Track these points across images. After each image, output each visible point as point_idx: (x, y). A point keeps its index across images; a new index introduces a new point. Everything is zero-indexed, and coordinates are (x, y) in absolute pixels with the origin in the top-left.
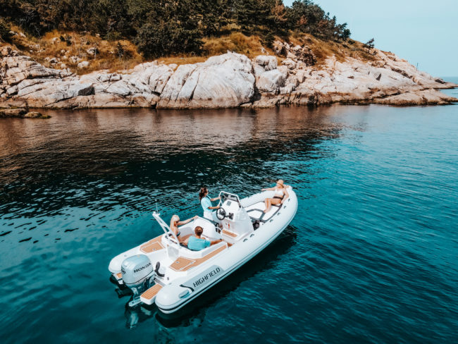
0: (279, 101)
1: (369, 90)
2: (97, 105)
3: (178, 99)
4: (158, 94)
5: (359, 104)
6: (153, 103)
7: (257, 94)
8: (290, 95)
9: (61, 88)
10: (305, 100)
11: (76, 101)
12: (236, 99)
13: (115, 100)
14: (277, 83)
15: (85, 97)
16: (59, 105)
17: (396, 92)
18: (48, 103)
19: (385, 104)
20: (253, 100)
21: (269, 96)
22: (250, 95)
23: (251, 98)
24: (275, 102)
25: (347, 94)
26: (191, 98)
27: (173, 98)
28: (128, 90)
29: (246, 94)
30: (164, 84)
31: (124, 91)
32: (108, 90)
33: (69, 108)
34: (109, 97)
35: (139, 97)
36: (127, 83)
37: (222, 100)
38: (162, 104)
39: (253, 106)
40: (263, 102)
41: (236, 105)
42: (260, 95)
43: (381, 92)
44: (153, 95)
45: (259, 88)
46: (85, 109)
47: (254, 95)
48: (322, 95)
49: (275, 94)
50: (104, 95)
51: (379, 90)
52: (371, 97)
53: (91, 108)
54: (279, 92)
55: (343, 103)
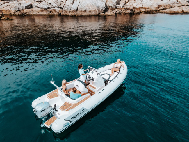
0: (117, 12)
1: (158, 6)
2: (34, 13)
3: (71, 11)
4: (62, 8)
5: (153, 13)
6: (60, 13)
7: (107, 9)
8: (122, 9)
9: (17, 5)
10: (129, 11)
11: (24, 11)
12: (97, 11)
13: (42, 11)
14: (116, 3)
15: (28, 9)
16: (17, 13)
17: (170, 7)
18: (12, 12)
19: (165, 13)
20: (105, 11)
21: (112, 9)
22: (104, 9)
23: (104, 10)
24: (115, 12)
25: (148, 8)
26: (77, 10)
27: (69, 10)
28: (48, 6)
29: (102, 8)
30: (64, 3)
31: (46, 7)
32: (39, 6)
33: (22, 15)
34: (39, 9)
35: (53, 10)
36: (47, 3)
37: (90, 11)
38: (64, 13)
39: (105, 14)
40: (109, 13)
41: (97, 14)
42: (108, 9)
43: (163, 7)
44: (60, 9)
45: (108, 5)
46: (29, 15)
47: (106, 9)
48: (136, 9)
49: (115, 8)
50: (37, 9)
51: (162, 6)
52: (158, 10)
53: (32, 15)
54: (117, 7)
55: (146, 12)
